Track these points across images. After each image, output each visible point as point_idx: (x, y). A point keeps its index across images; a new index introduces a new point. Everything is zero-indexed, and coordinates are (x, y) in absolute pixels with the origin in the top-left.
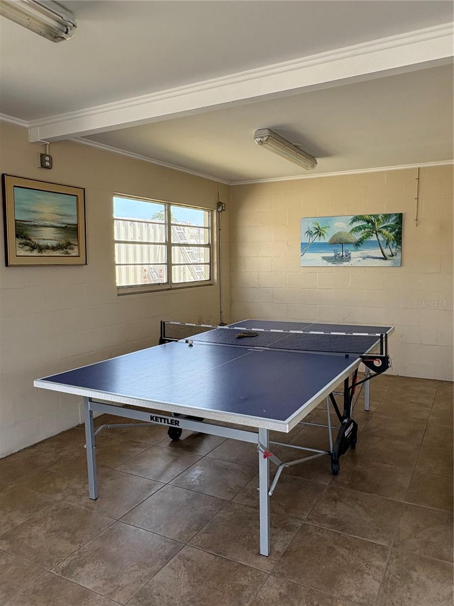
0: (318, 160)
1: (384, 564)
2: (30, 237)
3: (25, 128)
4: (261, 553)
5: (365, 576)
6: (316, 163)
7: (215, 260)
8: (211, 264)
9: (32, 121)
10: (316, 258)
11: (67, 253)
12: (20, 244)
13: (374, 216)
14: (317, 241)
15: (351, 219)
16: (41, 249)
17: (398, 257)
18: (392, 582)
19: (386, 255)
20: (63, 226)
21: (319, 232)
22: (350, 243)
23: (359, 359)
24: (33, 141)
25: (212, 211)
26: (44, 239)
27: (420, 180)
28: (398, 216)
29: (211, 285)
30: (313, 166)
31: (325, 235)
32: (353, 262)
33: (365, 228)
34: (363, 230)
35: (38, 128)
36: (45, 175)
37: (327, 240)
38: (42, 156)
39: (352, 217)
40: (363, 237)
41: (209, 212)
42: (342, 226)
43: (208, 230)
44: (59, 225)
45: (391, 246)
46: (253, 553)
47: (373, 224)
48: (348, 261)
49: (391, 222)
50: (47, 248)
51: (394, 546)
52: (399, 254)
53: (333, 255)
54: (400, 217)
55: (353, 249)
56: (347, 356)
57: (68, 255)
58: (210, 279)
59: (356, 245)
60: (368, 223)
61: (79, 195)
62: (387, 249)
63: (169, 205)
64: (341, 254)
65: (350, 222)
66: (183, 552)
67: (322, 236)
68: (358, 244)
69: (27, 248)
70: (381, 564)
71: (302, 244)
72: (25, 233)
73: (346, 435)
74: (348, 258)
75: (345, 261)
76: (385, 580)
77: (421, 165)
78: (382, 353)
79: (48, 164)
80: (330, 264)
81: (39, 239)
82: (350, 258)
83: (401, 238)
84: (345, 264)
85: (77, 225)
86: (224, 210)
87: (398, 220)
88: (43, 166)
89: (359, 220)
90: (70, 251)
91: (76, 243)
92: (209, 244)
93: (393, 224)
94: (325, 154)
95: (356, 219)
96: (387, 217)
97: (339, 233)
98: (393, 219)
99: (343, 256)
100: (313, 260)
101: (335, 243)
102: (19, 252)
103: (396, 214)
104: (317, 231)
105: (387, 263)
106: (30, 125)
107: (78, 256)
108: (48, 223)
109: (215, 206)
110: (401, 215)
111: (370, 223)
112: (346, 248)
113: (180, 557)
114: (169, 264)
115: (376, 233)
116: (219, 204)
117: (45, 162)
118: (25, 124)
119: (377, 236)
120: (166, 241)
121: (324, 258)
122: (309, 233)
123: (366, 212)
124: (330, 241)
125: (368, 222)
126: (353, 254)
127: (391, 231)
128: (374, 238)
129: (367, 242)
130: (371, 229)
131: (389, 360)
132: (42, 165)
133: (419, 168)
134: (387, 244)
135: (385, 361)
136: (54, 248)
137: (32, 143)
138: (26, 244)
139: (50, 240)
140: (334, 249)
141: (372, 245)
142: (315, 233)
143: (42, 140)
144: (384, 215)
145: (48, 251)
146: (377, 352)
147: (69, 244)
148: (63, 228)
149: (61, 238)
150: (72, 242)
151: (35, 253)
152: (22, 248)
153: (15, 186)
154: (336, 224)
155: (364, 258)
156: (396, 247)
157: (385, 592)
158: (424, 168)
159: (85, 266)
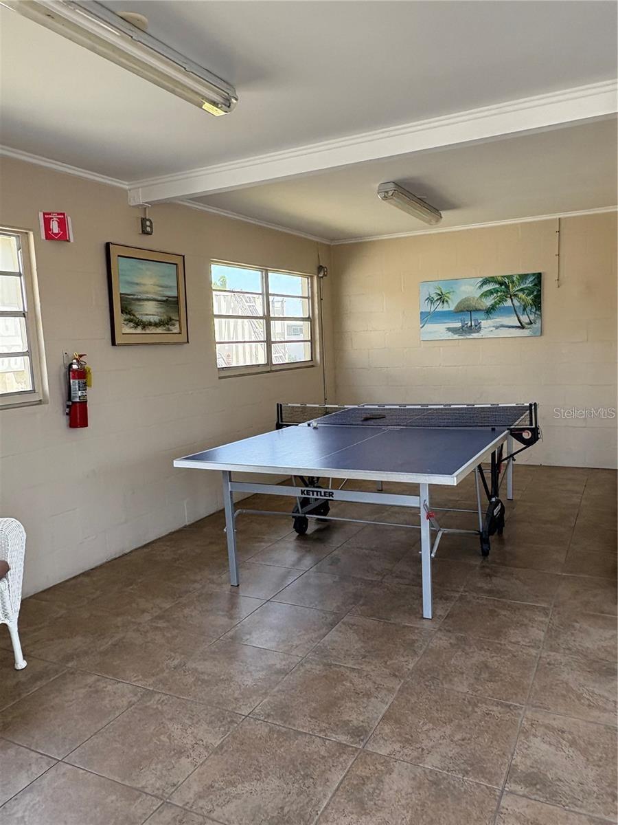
0: (443, 213)
1: (547, 620)
2: (133, 312)
3: (125, 191)
4: (424, 617)
5: (530, 628)
6: (441, 217)
7: (317, 336)
8: (312, 341)
9: (131, 183)
10: (439, 330)
11: (169, 330)
12: (125, 320)
13: (508, 277)
14: (440, 309)
15: (481, 282)
16: (145, 325)
17: (538, 325)
18: (556, 631)
19: (523, 323)
20: (165, 299)
21: (442, 298)
22: (480, 310)
23: (507, 431)
24: (134, 204)
25: (312, 277)
26: (147, 315)
27: (561, 232)
28: (536, 276)
29: (313, 366)
30: (437, 221)
31: (449, 301)
32: (484, 333)
33: (497, 292)
34: (495, 295)
35: (140, 189)
36: (146, 242)
37: (452, 308)
38: (143, 220)
39: (481, 279)
40: (495, 302)
41: (308, 278)
42: (469, 291)
43: (307, 300)
44: (160, 298)
45: (529, 312)
46: (416, 617)
47: (507, 287)
48: (478, 332)
49: (528, 284)
50: (150, 324)
51: (555, 606)
52: (538, 322)
53: (459, 325)
54: (539, 277)
55: (483, 317)
56: (493, 429)
57: (169, 331)
58: (312, 360)
59: (487, 312)
60: (501, 286)
61: (178, 264)
62: (524, 316)
63: (267, 270)
64: (469, 324)
65: (479, 284)
66: (345, 619)
67: (445, 303)
68: (490, 311)
69: (132, 324)
70: (544, 619)
71: (422, 313)
72: (129, 307)
73: (495, 514)
74: (478, 329)
75: (474, 332)
76: (549, 630)
77: (562, 215)
78: (531, 424)
79: (148, 229)
80: (456, 337)
81: (142, 314)
82: (480, 328)
83: (540, 303)
84: (475, 335)
85: (177, 297)
86: (326, 276)
87: (536, 281)
88: (145, 232)
89: (489, 282)
90: (171, 327)
91: (178, 319)
92: (309, 318)
93: (530, 285)
94: (451, 206)
95: (486, 281)
96: (523, 277)
97: (467, 299)
98: (530, 280)
99: (471, 325)
100: (435, 332)
101: (462, 311)
102: (124, 329)
103: (534, 274)
104: (439, 297)
105: (526, 332)
106: (132, 186)
107: (180, 333)
108: (150, 296)
109: (316, 271)
110: (540, 274)
111: (503, 286)
112: (475, 316)
113: (342, 622)
114: (269, 342)
115: (511, 298)
116: (320, 268)
117: (145, 228)
118: (125, 185)
119: (512, 301)
120: (264, 315)
121: (449, 329)
122: (430, 300)
123: (498, 272)
124: (456, 308)
125: (501, 284)
126: (484, 323)
127: (528, 295)
128: (508, 303)
129: (500, 308)
130: (504, 292)
131: (539, 431)
132: (143, 231)
133: (559, 219)
134: (524, 309)
135: (535, 432)
136: (156, 325)
137: (133, 206)
138: (131, 321)
139: (153, 315)
140: (460, 317)
141: (507, 311)
142: (437, 300)
143: (146, 203)
144: (519, 275)
145: (151, 328)
146: (526, 424)
147: (171, 319)
148: (164, 301)
149: (164, 313)
150: (173, 318)
151: (139, 330)
152: (127, 324)
153: (119, 256)
154: (463, 288)
155: (497, 328)
156: (535, 313)
157: (551, 637)
158: (565, 218)
159: (186, 345)
